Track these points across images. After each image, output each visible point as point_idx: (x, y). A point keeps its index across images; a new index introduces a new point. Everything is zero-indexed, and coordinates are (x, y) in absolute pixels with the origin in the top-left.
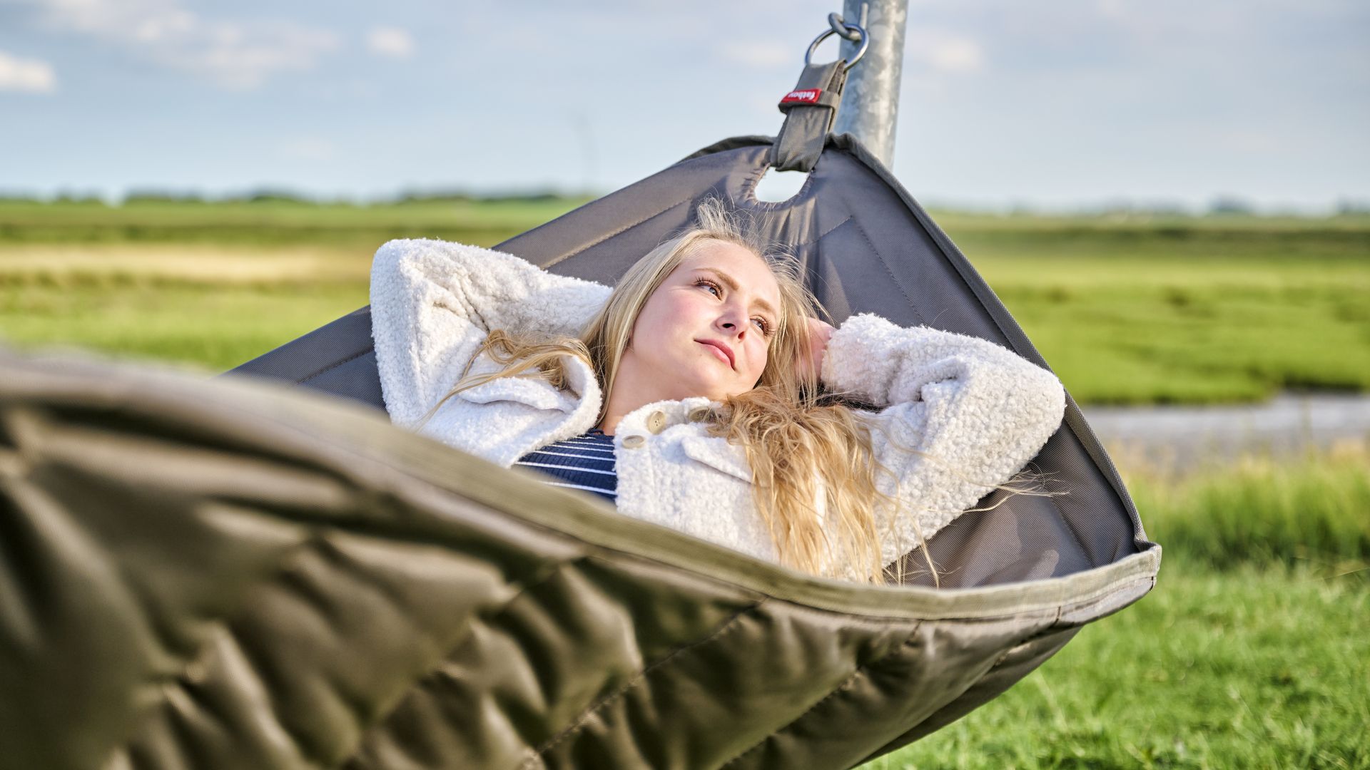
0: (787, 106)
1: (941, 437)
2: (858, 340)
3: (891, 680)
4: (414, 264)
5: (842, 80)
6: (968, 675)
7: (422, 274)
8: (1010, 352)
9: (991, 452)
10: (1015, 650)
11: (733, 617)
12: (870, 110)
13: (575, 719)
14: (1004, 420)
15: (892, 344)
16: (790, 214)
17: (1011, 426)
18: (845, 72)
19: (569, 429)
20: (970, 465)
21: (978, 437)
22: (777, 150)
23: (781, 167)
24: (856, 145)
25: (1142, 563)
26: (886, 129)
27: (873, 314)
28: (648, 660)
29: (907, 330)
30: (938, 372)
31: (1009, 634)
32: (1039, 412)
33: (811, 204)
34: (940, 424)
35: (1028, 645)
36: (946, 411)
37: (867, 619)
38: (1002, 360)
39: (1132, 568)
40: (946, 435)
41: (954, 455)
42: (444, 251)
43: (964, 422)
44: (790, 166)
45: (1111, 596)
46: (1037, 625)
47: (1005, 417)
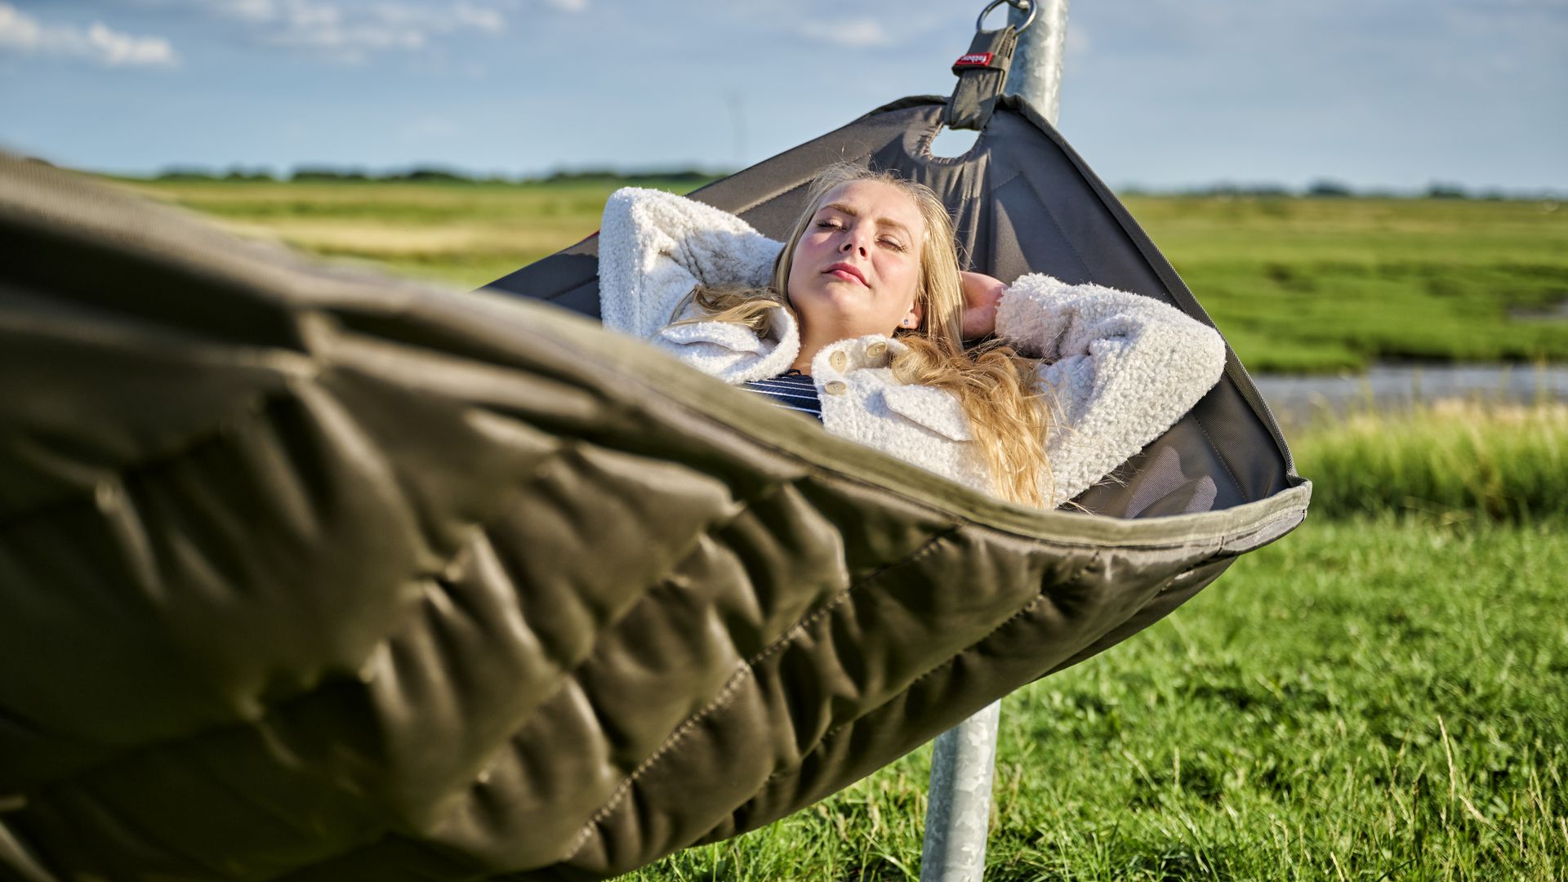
0: (960, 69)
1: (1110, 389)
2: (1031, 297)
3: (1070, 603)
4: (645, 212)
5: (1011, 45)
6: (1140, 599)
7: (652, 222)
8: (1175, 309)
9: (1155, 404)
10: (1181, 577)
11: (934, 540)
12: (1037, 74)
13: (785, 635)
14: (1168, 375)
15: (1064, 302)
16: (963, 168)
17: (1174, 380)
18: (1014, 38)
19: (760, 371)
20: (1134, 415)
21: (1144, 391)
22: (951, 109)
23: (955, 125)
24: (1025, 104)
25: (1295, 497)
26: (1051, 92)
27: (1041, 274)
28: (855, 580)
29: (1076, 288)
30: (1109, 331)
31: (1178, 561)
32: (1200, 367)
33: (983, 160)
34: (1108, 376)
35: (1192, 572)
36: (1116, 364)
37: (1054, 545)
38: (1168, 318)
39: (1286, 501)
40: (1114, 387)
41: (1123, 407)
42: (673, 204)
43: (1131, 375)
44: (963, 124)
45: (1267, 527)
46: (1202, 553)
47: (1169, 372)
